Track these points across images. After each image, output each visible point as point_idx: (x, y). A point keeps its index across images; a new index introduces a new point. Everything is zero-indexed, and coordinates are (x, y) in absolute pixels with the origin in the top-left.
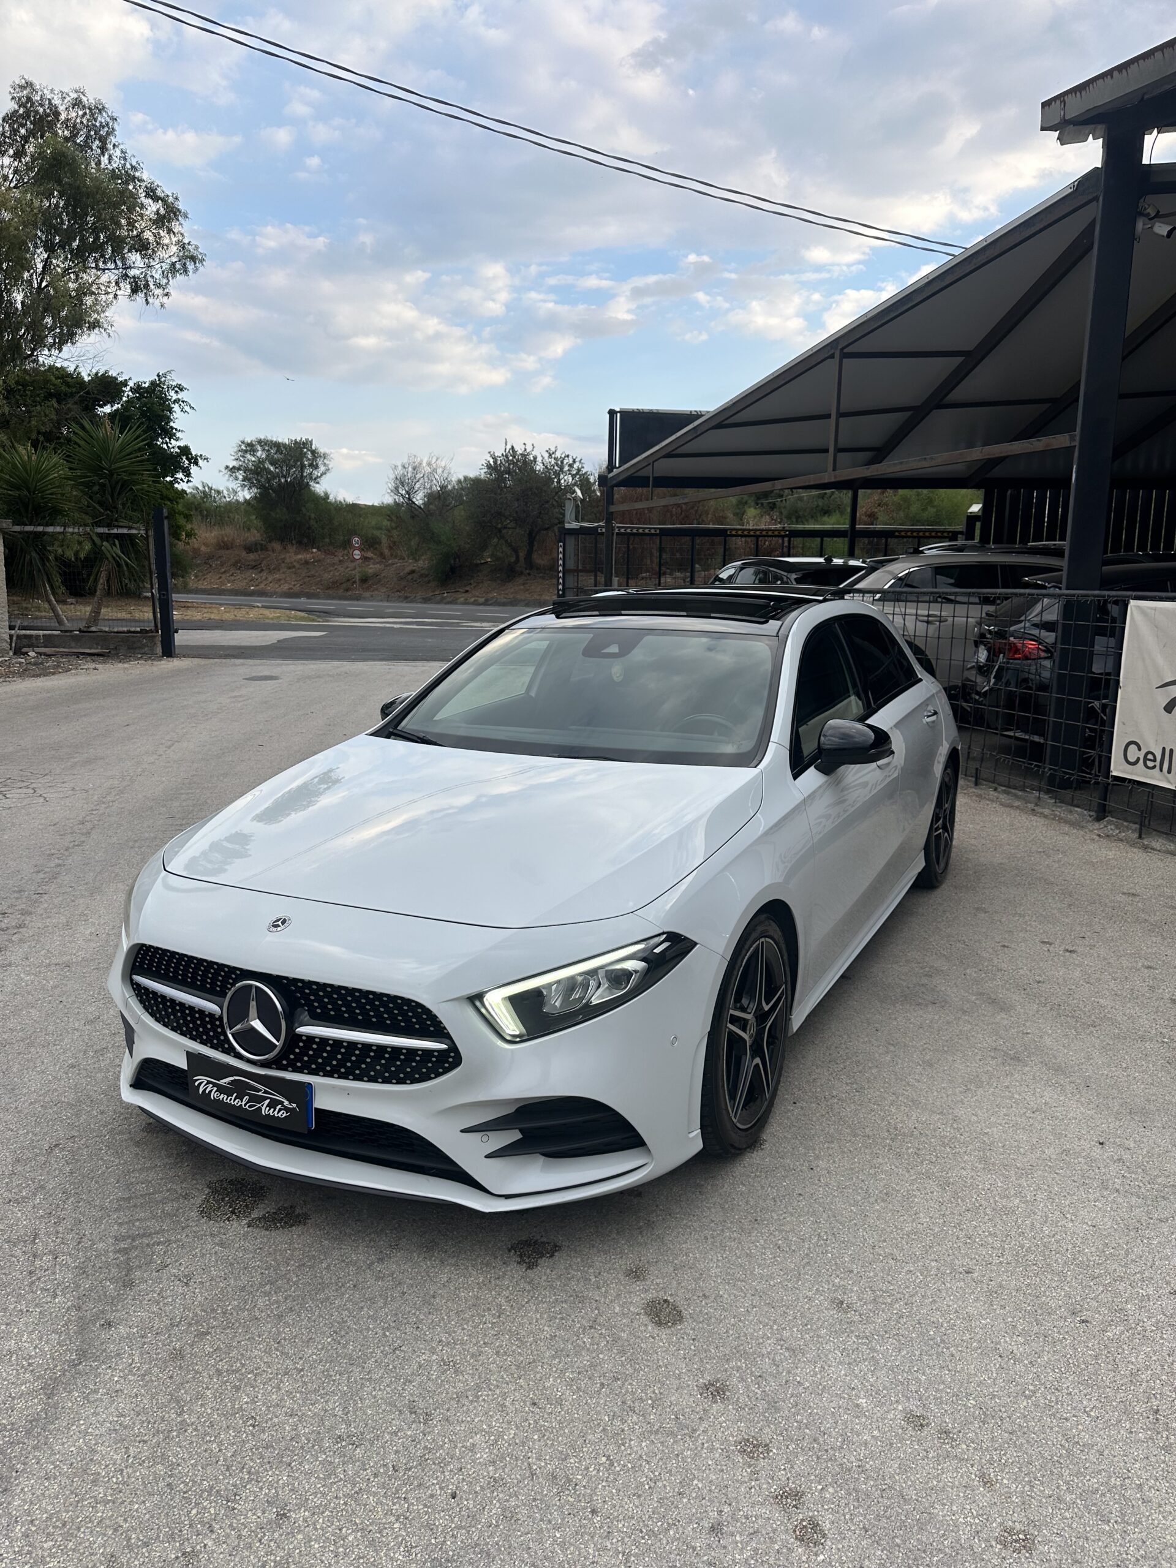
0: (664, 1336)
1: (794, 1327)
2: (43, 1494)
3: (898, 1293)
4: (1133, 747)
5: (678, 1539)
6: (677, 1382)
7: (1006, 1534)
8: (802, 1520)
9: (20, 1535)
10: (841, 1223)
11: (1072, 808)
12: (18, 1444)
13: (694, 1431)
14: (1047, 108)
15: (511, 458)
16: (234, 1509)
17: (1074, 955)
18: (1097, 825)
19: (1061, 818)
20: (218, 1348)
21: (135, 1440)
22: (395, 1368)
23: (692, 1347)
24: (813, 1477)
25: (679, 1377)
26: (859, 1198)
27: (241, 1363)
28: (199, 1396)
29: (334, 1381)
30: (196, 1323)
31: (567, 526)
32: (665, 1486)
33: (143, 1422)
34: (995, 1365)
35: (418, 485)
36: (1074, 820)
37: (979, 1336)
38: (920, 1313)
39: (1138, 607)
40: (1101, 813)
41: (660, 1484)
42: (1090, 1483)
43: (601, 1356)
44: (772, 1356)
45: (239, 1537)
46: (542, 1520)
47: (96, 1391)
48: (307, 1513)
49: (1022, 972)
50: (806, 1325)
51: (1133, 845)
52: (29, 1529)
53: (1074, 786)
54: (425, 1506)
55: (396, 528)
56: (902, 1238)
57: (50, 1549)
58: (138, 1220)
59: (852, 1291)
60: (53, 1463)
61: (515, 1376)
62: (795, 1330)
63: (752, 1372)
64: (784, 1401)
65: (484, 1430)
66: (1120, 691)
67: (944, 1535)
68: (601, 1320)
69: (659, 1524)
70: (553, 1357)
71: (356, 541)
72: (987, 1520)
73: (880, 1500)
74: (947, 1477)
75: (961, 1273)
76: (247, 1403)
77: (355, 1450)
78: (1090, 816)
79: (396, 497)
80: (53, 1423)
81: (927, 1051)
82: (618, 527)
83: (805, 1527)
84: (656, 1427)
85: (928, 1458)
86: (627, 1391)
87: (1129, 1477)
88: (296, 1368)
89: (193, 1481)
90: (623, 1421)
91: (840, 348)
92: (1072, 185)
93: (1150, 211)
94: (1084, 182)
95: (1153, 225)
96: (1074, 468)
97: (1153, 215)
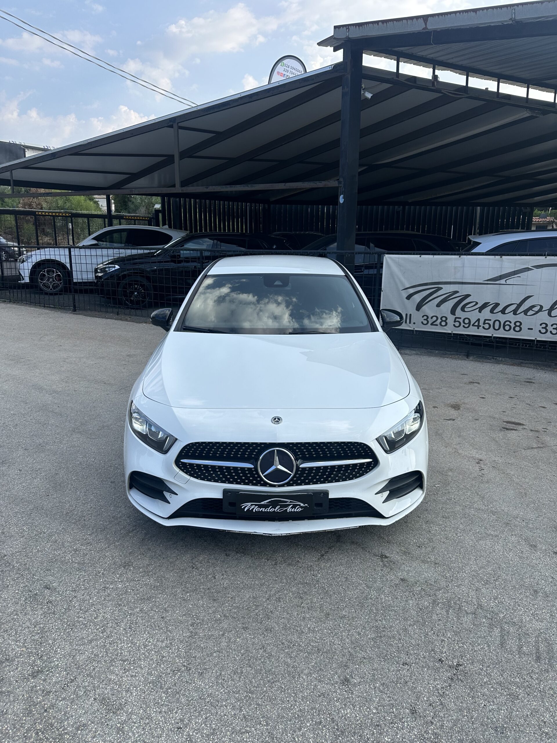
14: (337, 29)
39: (390, 258)
66: (382, 292)
91: (177, 122)
92: (330, 67)
93: (363, 86)
94: (337, 67)
95: (365, 92)
96: (342, 196)
97: (364, 88)
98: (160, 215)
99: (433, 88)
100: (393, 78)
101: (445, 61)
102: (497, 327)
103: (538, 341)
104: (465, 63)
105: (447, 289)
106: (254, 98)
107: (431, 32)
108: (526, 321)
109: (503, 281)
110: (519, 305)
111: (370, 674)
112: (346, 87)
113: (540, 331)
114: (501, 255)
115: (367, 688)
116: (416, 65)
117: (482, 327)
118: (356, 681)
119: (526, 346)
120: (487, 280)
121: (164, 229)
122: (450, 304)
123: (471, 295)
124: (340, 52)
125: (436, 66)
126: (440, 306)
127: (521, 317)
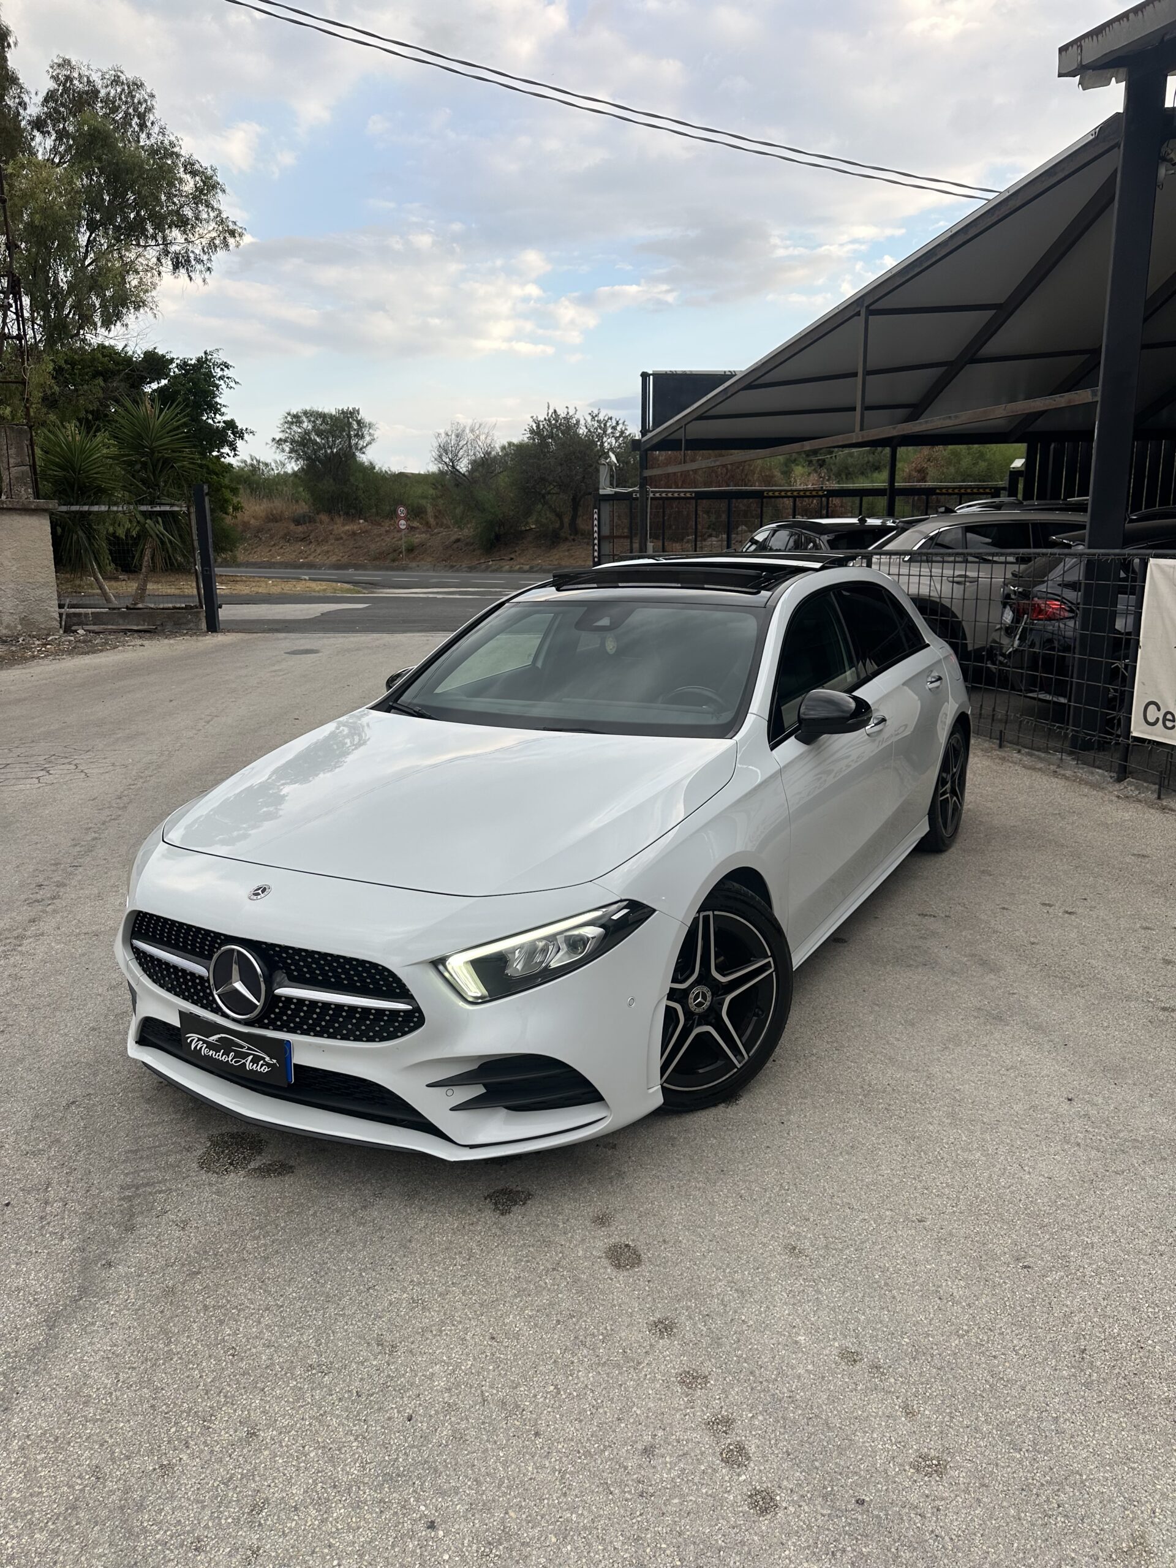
0: (621, 1278)
1: (745, 1270)
2: (40, 1413)
3: (850, 1239)
4: (1152, 708)
5: (612, 1459)
6: (629, 1319)
7: (920, 1460)
8: (730, 1444)
9: (17, 1448)
10: (803, 1174)
11: (1093, 769)
12: (20, 1369)
13: (639, 1363)
14: (1064, 53)
15: (553, 422)
16: (209, 1428)
17: (1073, 917)
18: (1117, 786)
19: (1081, 780)
20: (207, 1286)
21: (125, 1368)
22: (367, 1305)
23: (647, 1288)
24: (745, 1406)
25: (631, 1314)
26: (825, 1151)
27: (227, 1300)
28: (187, 1328)
29: (310, 1316)
30: (189, 1264)
31: (601, 492)
32: (605, 1413)
33: (134, 1351)
34: (933, 1306)
35: (461, 453)
36: (1095, 781)
37: (921, 1280)
38: (868, 1258)
39: (1157, 565)
40: (1122, 774)
41: (601, 1411)
42: (1008, 1415)
43: (560, 1296)
44: (721, 1297)
45: (212, 1452)
46: (488, 1441)
47: (93, 1324)
48: (274, 1432)
49: (1017, 934)
50: (758, 1269)
51: (1151, 806)
52: (25, 1443)
53: (1096, 747)
54: (383, 1427)
55: (441, 497)
56: (861, 1189)
57: (43, 1460)
58: (143, 1170)
59: (806, 1237)
60: (50, 1386)
61: (478, 1313)
62: (746, 1273)
63: (700, 1311)
64: (727, 1338)
65: (444, 1361)
66: (1140, 651)
67: (861, 1459)
68: (564, 1263)
69: (596, 1445)
70: (515, 1296)
71: (402, 510)
72: (904, 1447)
73: (805, 1427)
74: (872, 1408)
75: (913, 1222)
76: (229, 1335)
77: (324, 1377)
78: (1111, 777)
79: (440, 465)
80: (52, 1351)
81: (911, 1011)
82: (652, 492)
83: (732, 1450)
84: (604, 1360)
85: (856, 1390)
86: (581, 1327)
87: (1046, 1411)
88: (277, 1304)
89: (175, 1403)
90: (574, 1354)
91: (865, 305)
92: (1093, 132)
93: (1172, 155)
94: (1108, 126)
97: (1172, 159)
98: (1021, 481)
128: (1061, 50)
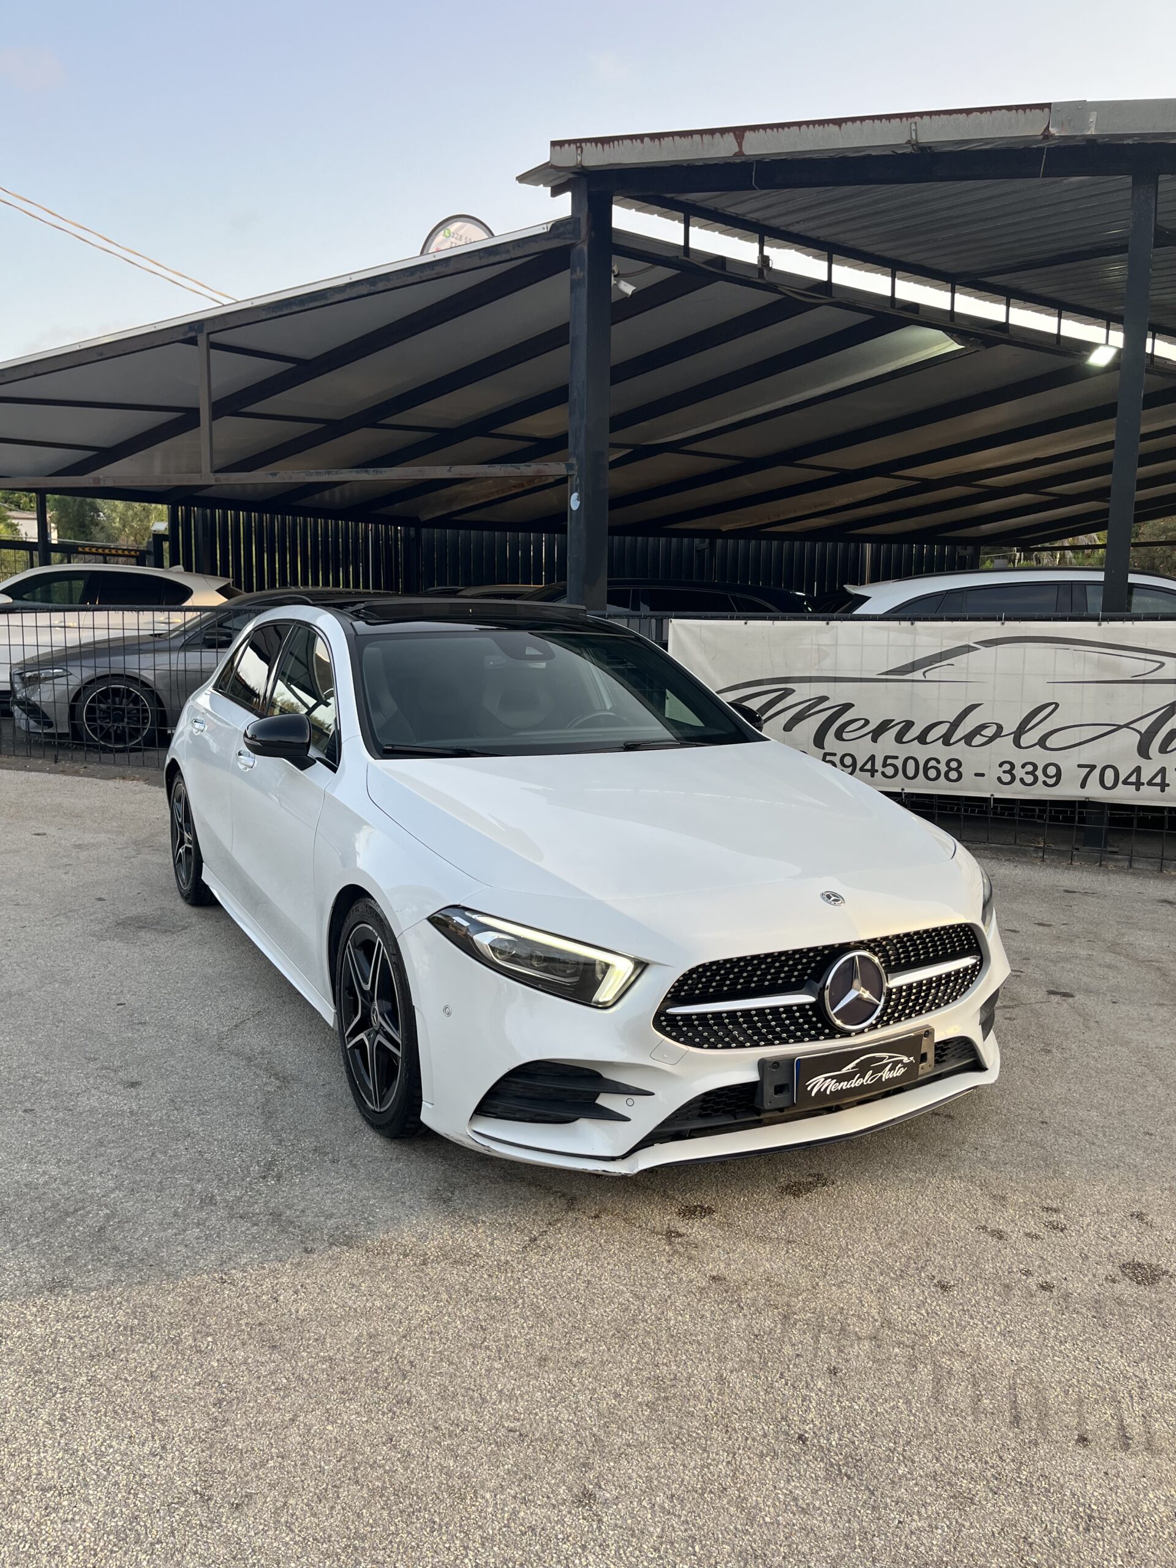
14: (558, 148)
39: (682, 625)
91: (205, 332)
92: (545, 226)
93: (615, 268)
94: (558, 226)
95: (618, 282)
96: (575, 495)
97: (616, 273)
98: (166, 545)
99: (760, 281)
100: (677, 257)
101: (782, 228)
102: (911, 772)
103: (997, 800)
104: (822, 234)
105: (803, 693)
106: (381, 286)
107: (752, 163)
108: (973, 758)
109: (918, 675)
110: (955, 725)
111: (640, 1477)
112: (578, 269)
113: (999, 779)
114: (913, 619)
115: (633, 1509)
116: (726, 235)
117: (880, 772)
118: (608, 1495)
119: (973, 811)
120: (887, 673)
121: (176, 574)
122: (812, 724)
123: (853, 705)
124: (567, 197)
125: (766, 238)
126: (790, 730)
127: (959, 750)
128: (554, 144)
